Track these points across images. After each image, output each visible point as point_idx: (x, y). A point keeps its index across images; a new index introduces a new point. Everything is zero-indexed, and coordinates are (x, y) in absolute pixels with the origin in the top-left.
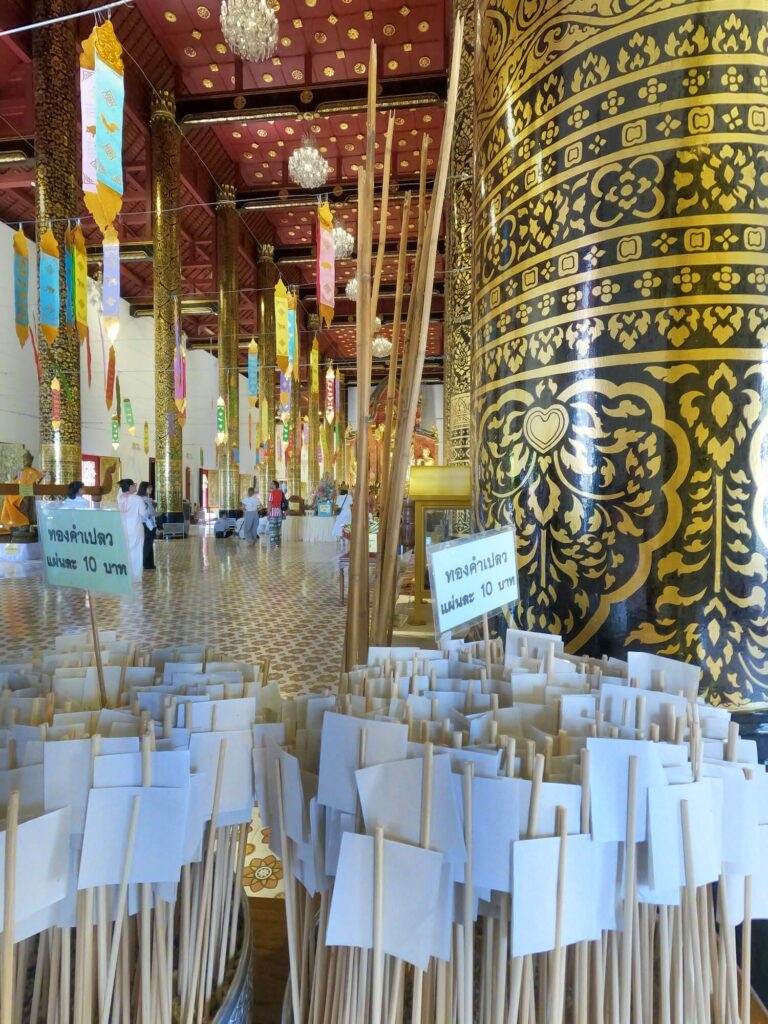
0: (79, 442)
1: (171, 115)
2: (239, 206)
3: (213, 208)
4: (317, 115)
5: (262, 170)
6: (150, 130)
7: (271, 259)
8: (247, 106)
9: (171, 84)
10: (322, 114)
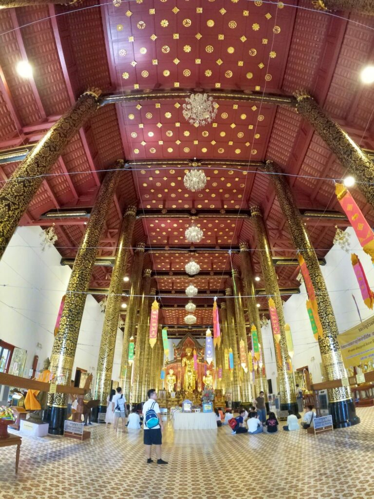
0: (74, 356)
1: (134, 214)
2: (146, 251)
3: (134, 250)
4: (197, 217)
5: (157, 239)
6: (123, 218)
7: (150, 275)
8: (167, 213)
9: (136, 204)
10: (199, 217)
